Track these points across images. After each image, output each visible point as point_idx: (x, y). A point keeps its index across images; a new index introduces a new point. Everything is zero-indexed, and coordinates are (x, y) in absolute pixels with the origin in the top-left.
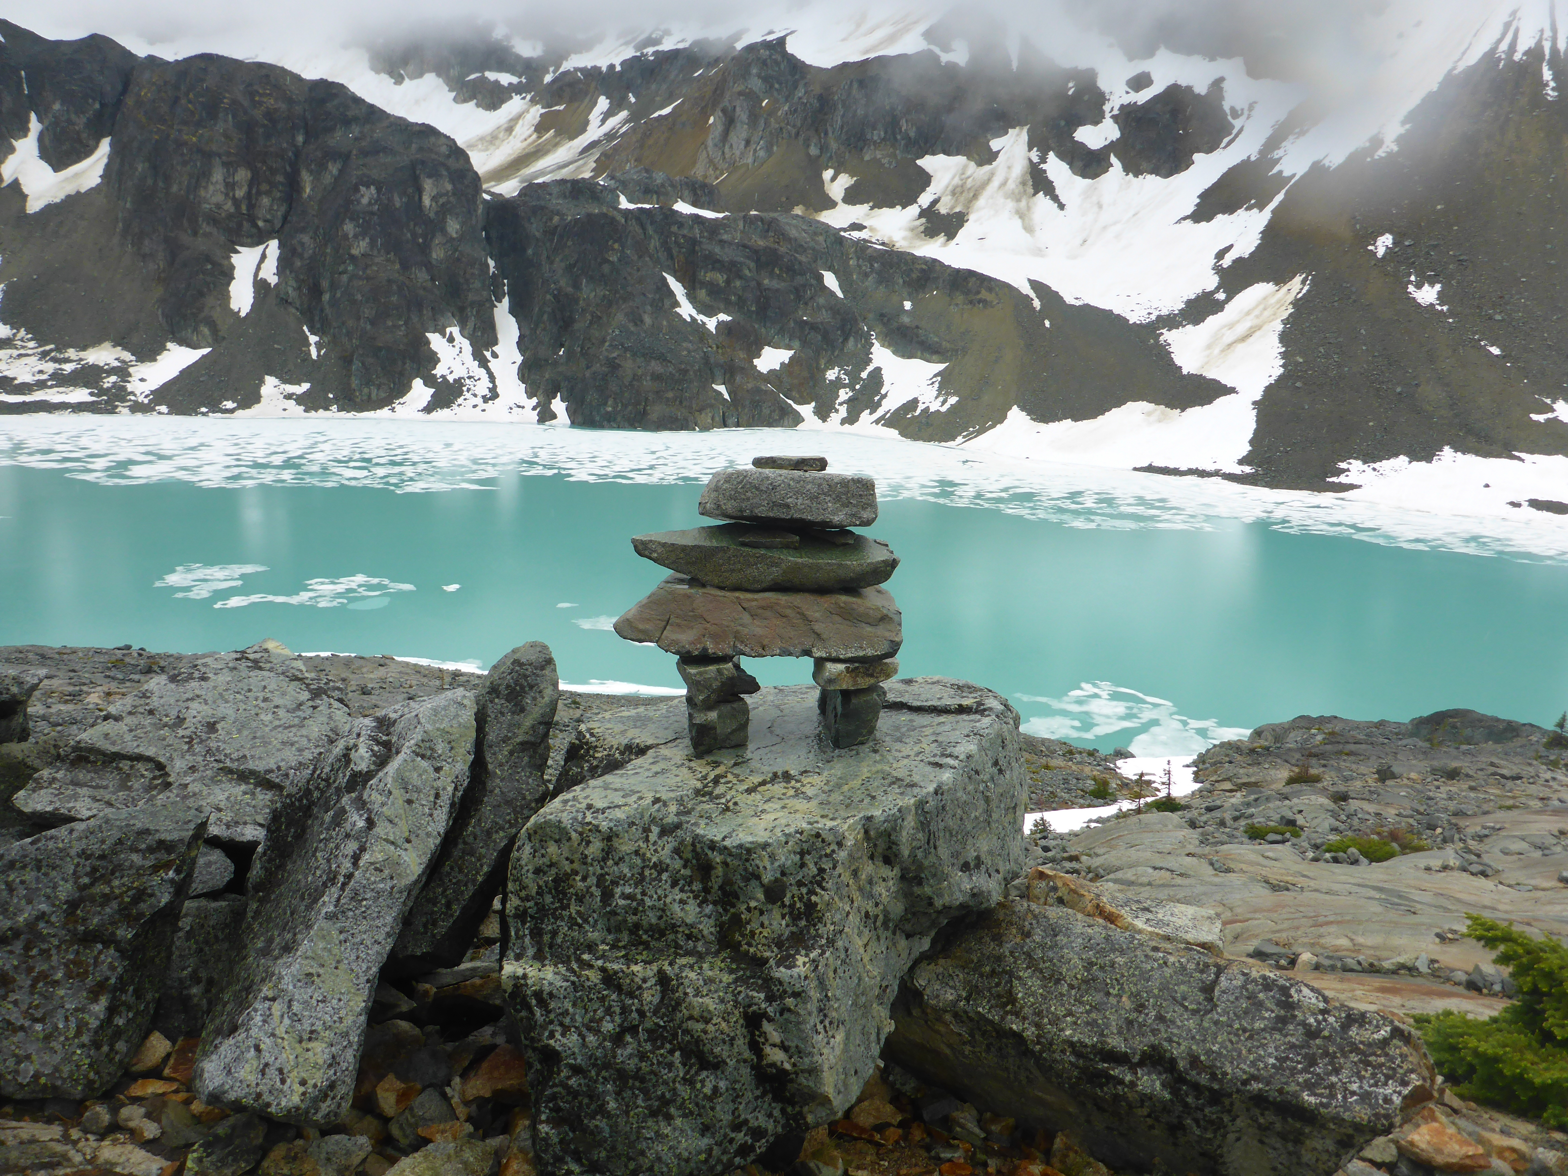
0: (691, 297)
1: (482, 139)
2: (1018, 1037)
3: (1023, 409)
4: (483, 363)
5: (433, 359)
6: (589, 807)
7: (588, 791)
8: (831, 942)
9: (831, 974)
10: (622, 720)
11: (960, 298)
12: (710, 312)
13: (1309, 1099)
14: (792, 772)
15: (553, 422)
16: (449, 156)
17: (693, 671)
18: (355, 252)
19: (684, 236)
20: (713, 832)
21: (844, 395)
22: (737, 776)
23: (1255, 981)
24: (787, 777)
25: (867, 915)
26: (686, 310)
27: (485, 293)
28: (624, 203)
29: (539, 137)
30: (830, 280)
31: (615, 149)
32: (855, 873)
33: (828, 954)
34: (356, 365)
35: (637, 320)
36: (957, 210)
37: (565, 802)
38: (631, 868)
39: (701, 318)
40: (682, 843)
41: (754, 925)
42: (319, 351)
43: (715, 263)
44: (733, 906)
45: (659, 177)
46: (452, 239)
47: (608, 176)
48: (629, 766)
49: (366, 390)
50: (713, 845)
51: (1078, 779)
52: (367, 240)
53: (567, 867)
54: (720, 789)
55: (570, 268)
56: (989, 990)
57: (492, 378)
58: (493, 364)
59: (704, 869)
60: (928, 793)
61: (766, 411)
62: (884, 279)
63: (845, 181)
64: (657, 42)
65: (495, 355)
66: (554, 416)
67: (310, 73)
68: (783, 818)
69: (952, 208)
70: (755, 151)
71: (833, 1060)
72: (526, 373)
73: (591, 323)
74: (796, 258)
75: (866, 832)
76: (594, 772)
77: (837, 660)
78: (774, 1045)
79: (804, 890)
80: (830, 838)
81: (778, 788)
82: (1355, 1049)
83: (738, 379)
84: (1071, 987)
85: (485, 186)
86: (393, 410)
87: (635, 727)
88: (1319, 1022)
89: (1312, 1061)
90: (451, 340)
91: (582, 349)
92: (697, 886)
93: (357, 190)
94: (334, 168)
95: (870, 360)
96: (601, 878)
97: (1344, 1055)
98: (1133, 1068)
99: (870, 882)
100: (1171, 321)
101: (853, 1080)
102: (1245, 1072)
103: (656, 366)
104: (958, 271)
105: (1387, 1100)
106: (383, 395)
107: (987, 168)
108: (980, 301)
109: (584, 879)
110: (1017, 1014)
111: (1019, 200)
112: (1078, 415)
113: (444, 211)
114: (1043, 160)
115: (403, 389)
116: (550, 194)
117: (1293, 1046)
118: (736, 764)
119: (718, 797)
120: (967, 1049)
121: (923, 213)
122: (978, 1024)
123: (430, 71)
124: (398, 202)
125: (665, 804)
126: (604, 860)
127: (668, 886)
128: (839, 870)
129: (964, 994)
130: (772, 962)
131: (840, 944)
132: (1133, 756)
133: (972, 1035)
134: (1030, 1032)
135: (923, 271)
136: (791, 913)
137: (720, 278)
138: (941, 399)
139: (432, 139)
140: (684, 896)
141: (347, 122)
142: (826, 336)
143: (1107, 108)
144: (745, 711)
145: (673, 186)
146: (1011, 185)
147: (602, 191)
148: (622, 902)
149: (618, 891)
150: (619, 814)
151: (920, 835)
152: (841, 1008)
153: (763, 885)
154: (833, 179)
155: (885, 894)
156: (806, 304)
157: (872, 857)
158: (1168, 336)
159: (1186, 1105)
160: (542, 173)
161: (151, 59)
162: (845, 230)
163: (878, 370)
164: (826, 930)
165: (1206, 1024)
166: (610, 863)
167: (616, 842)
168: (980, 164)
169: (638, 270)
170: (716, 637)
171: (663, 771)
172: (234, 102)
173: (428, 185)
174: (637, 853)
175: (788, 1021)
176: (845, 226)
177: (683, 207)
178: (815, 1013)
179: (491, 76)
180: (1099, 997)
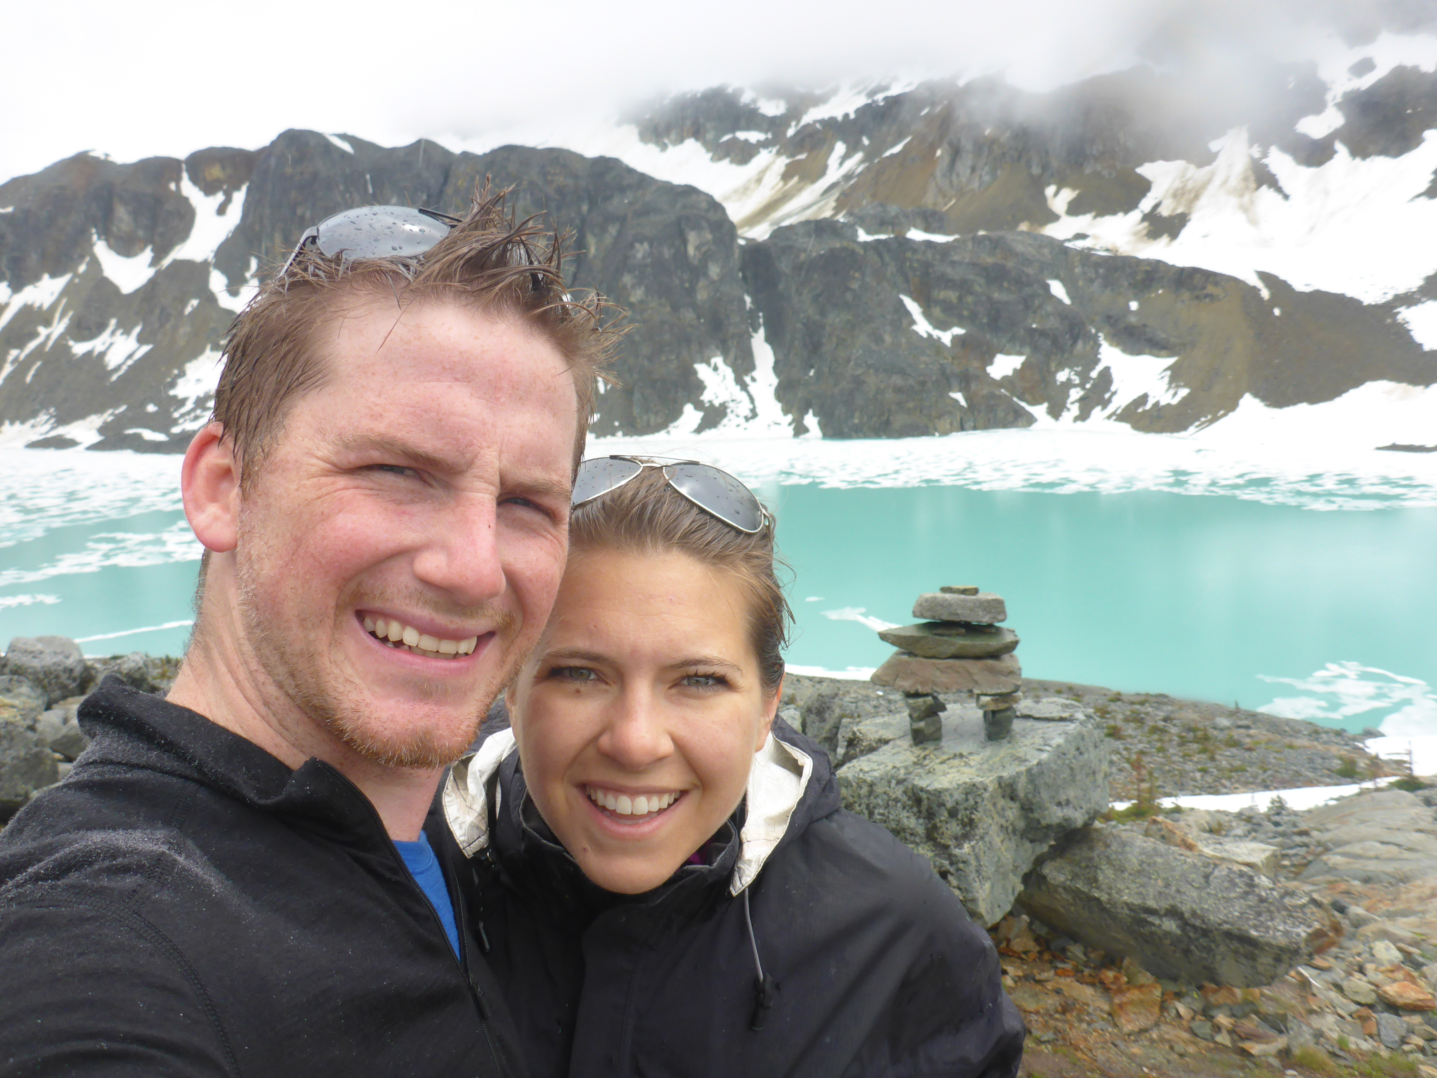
0: (927, 314)
1: (736, 191)
2: (1097, 900)
3: (1256, 395)
4: (744, 387)
5: (700, 387)
6: (861, 770)
7: (860, 763)
8: (982, 838)
9: (982, 854)
10: (876, 725)
11: (1186, 295)
12: (943, 326)
13: (1254, 933)
14: (964, 753)
15: (807, 435)
16: (707, 210)
17: (911, 701)
18: (633, 299)
19: (918, 261)
20: (922, 783)
21: (1075, 394)
22: (935, 755)
23: (1235, 872)
24: (961, 756)
25: (1002, 826)
26: (923, 327)
27: (743, 327)
28: (863, 236)
29: (785, 184)
30: (1057, 289)
31: (853, 188)
32: (994, 805)
33: (980, 843)
34: (637, 396)
35: (878, 339)
36: (1179, 211)
37: (849, 768)
38: (883, 800)
39: (936, 333)
40: (907, 788)
41: (943, 829)
42: (606, 385)
43: (948, 283)
44: (933, 819)
45: (893, 209)
46: (713, 282)
47: (847, 213)
48: (880, 750)
49: (645, 418)
50: (922, 790)
51: (1323, 758)
52: (643, 288)
53: (851, 800)
54: (926, 762)
55: (816, 298)
56: (1084, 875)
57: (752, 400)
58: (752, 387)
59: (918, 801)
60: (1033, 765)
61: (1001, 414)
62: (1108, 282)
63: (1067, 195)
64: (886, 88)
65: (753, 380)
66: (806, 430)
67: (591, 151)
68: (957, 776)
69: (1174, 209)
70: (981, 177)
71: (984, 896)
72: (783, 393)
73: (837, 346)
74: (1023, 272)
75: (1000, 784)
76: (862, 753)
77: (986, 695)
78: (954, 887)
79: (968, 812)
80: (980, 786)
81: (956, 762)
82: (1286, 908)
83: (973, 386)
84: (1130, 874)
85: (740, 232)
86: (668, 432)
87: (883, 729)
88: (1267, 894)
89: (1259, 914)
90: (716, 369)
91: (830, 368)
92: (915, 810)
93: (632, 246)
94: (613, 230)
95: (1099, 360)
96: (868, 805)
97: (1279, 911)
98: (1161, 917)
99: (1003, 809)
100: (1408, 299)
101: (997, 910)
102: (1220, 919)
103: (897, 380)
104: (1182, 270)
105: (1298, 935)
106: (659, 420)
107: (1207, 169)
108: (1206, 296)
109: (860, 805)
110: (1098, 888)
111: (1241, 196)
112: (1314, 398)
113: (706, 258)
114: (1265, 155)
115: (675, 414)
116: (797, 234)
117: (1250, 907)
118: (935, 749)
119: (925, 766)
120: (1073, 908)
121: (1146, 217)
122: (1077, 894)
123: (689, 137)
124: (667, 253)
125: (898, 769)
126: (869, 796)
127: (901, 809)
128: (985, 802)
129: (1070, 877)
130: (952, 847)
131: (987, 839)
132: (1382, 735)
133: (1074, 900)
134: (1104, 897)
135: (1147, 272)
136: (962, 824)
137: (952, 295)
138: (1172, 392)
139: (694, 197)
140: (908, 814)
141: (623, 190)
142: (1055, 341)
143: (1329, 97)
144: (940, 721)
145: (906, 216)
146: (1234, 182)
147: (842, 228)
148: (879, 817)
149: (876, 811)
150: (876, 774)
151: (1030, 786)
152: (989, 870)
153: (947, 809)
154: (1056, 194)
155: (1011, 816)
156: (1035, 312)
157: (1003, 797)
158: (1405, 314)
159: (1189, 937)
160: (789, 216)
161: (465, 155)
162: (1069, 240)
163: (1107, 371)
164: (980, 831)
165: (1203, 895)
166: (872, 798)
167: (875, 788)
168: (1200, 165)
169: (878, 294)
170: (923, 684)
171: (898, 753)
172: (531, 183)
173: (693, 238)
174: (885, 793)
175: (960, 875)
176: (1070, 236)
177: (916, 235)
178: (974, 872)
179: (741, 135)
180: (1145, 880)
